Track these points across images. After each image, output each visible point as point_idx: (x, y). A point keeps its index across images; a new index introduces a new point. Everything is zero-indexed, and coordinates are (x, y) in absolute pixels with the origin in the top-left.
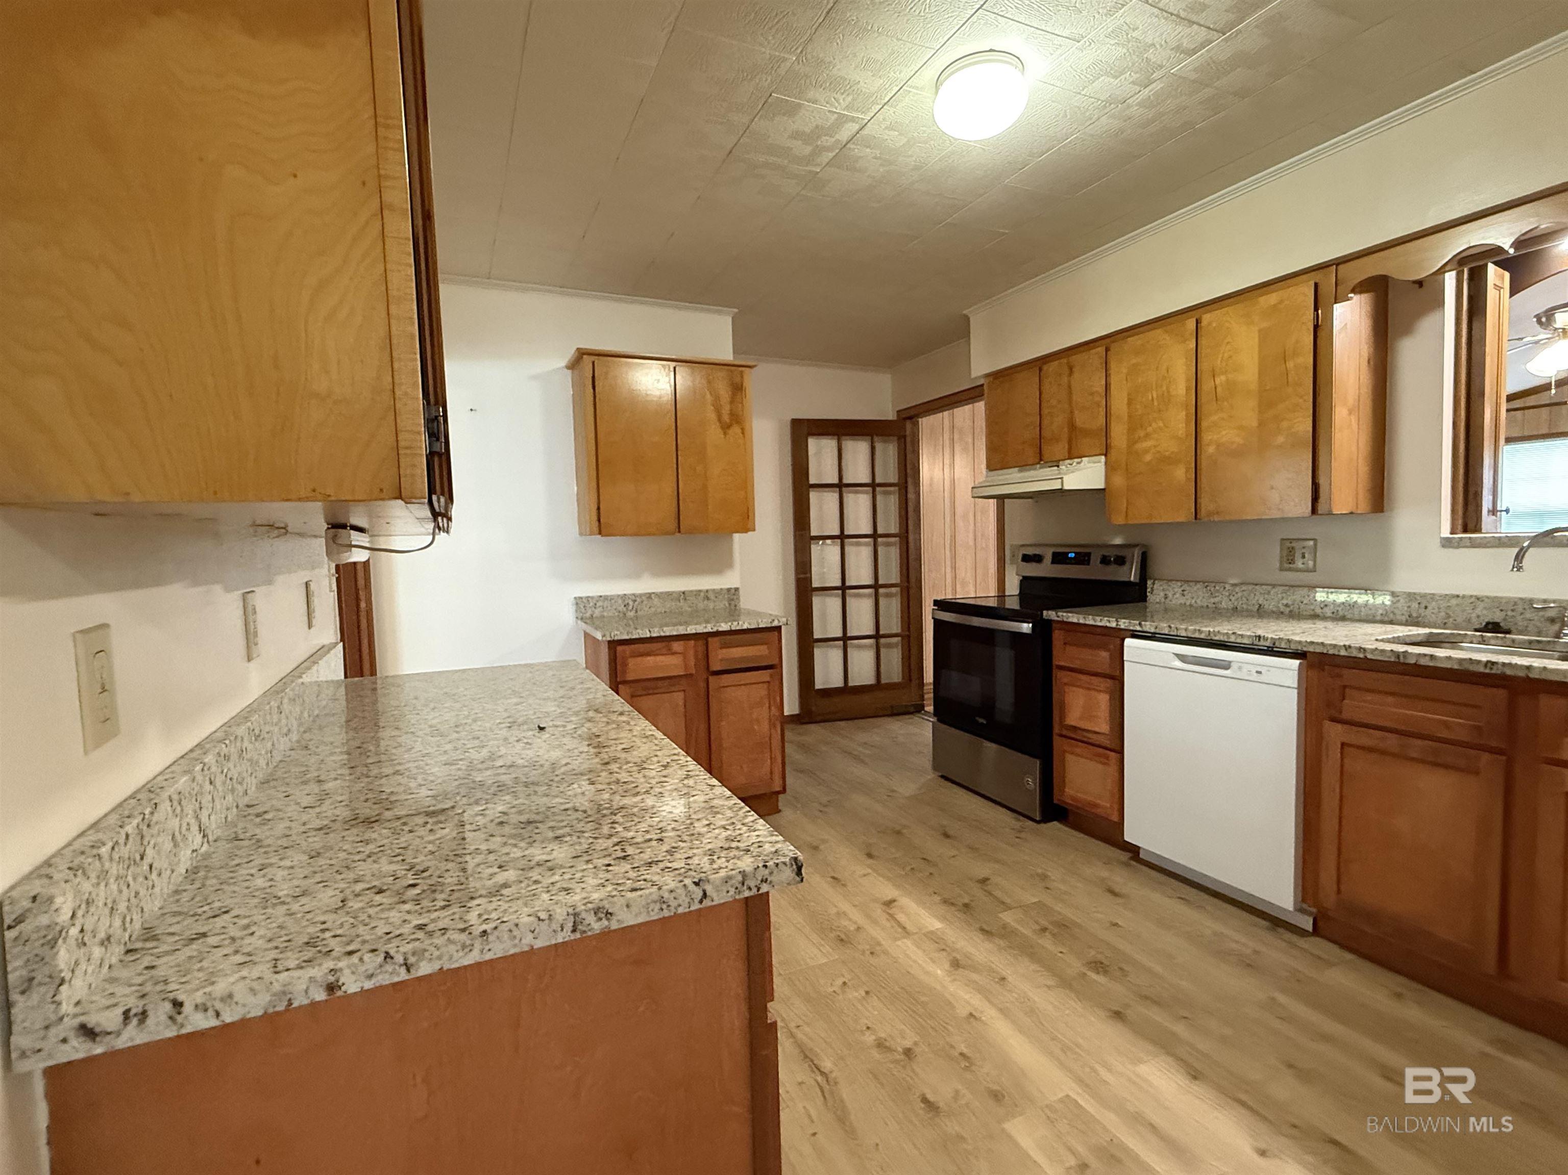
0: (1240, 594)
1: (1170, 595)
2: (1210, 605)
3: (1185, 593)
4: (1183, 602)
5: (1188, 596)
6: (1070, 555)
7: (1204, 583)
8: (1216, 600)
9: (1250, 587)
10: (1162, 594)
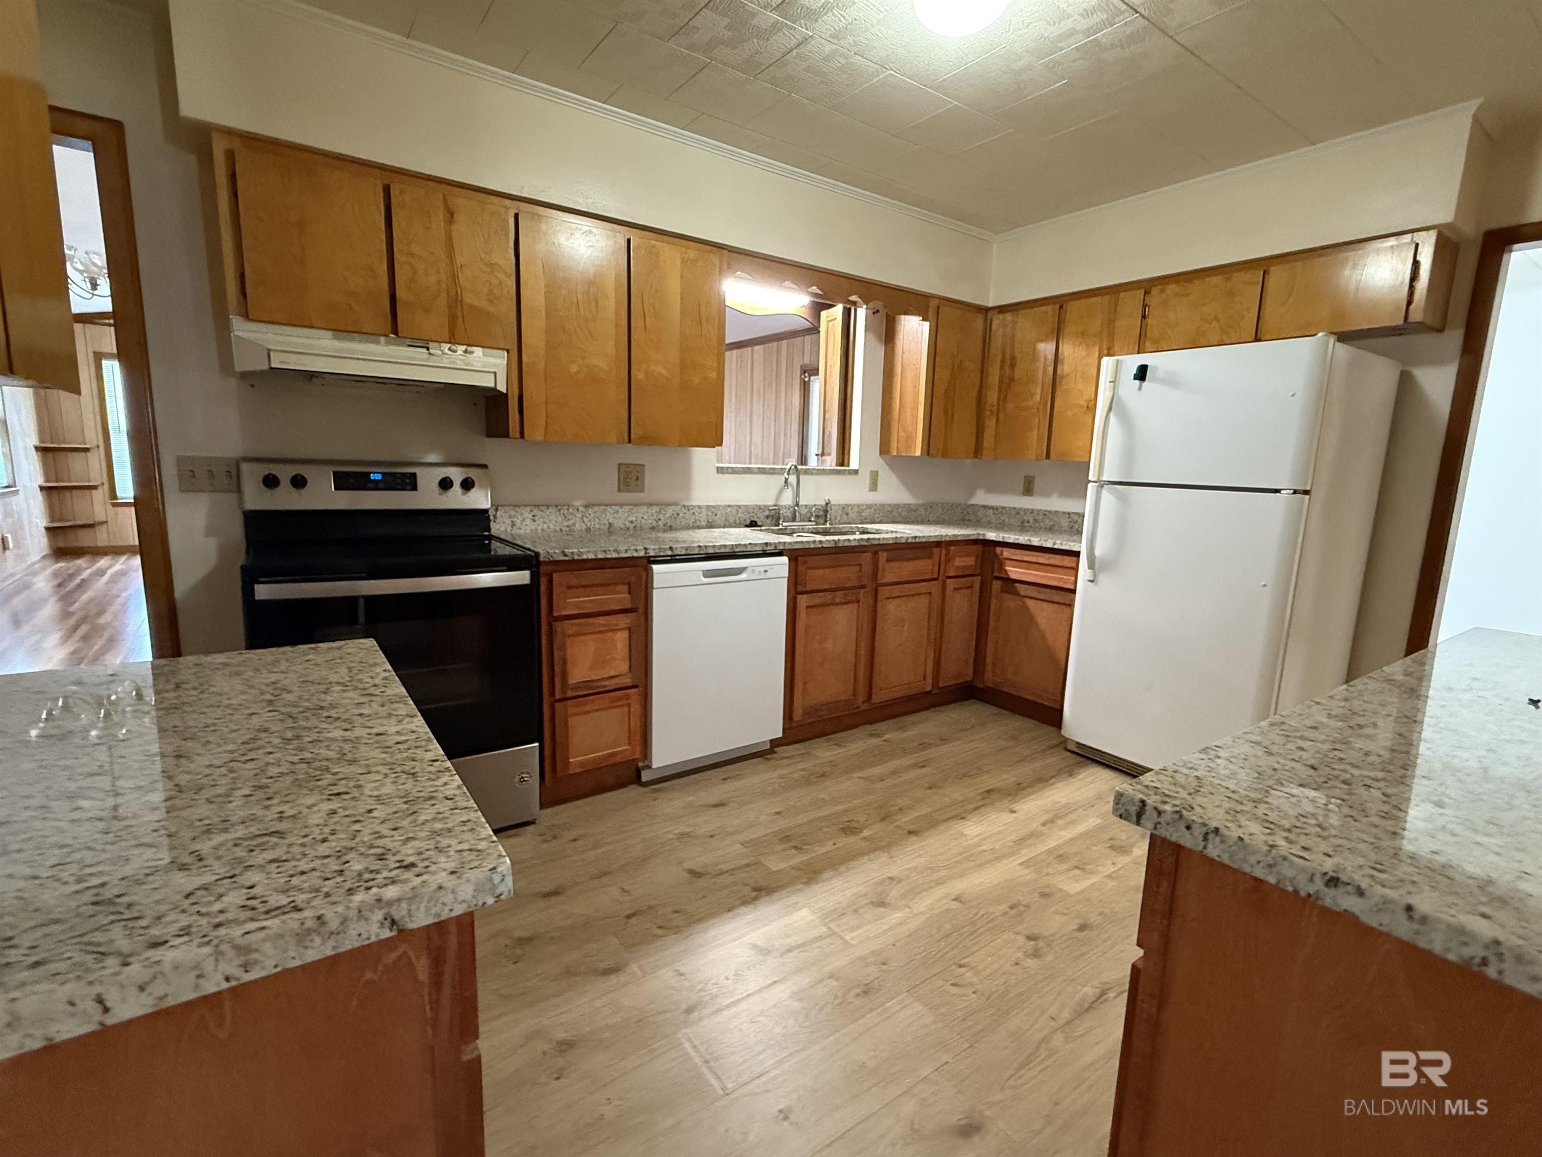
0: (593, 515)
1: (518, 522)
2: (564, 529)
3: (536, 518)
4: (533, 528)
5: (539, 521)
6: (372, 477)
7: (557, 506)
8: (570, 523)
9: (602, 508)
10: (508, 522)
